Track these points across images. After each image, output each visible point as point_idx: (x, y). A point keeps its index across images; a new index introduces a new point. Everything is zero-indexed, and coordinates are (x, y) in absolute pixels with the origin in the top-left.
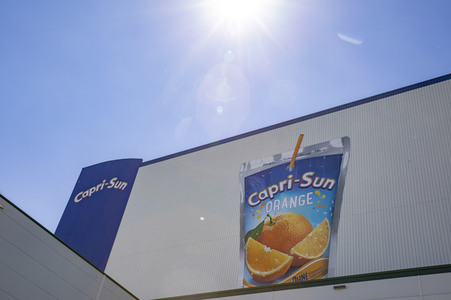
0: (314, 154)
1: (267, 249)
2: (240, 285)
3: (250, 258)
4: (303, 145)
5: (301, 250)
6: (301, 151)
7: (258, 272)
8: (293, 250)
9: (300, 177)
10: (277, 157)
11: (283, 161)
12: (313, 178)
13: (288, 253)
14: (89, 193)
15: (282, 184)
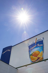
0: (39, 41)
1: (34, 57)
2: (30, 63)
3: (31, 59)
4: (37, 40)
5: (39, 56)
6: (37, 41)
7: (33, 61)
8: (38, 56)
9: (37, 45)
10: (33, 42)
11: (34, 43)
12: (39, 45)
13: (37, 57)
14: (5, 52)
15: (34, 46)
